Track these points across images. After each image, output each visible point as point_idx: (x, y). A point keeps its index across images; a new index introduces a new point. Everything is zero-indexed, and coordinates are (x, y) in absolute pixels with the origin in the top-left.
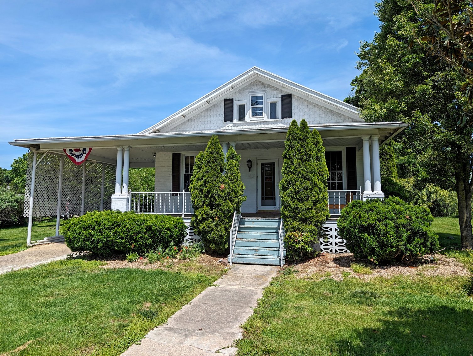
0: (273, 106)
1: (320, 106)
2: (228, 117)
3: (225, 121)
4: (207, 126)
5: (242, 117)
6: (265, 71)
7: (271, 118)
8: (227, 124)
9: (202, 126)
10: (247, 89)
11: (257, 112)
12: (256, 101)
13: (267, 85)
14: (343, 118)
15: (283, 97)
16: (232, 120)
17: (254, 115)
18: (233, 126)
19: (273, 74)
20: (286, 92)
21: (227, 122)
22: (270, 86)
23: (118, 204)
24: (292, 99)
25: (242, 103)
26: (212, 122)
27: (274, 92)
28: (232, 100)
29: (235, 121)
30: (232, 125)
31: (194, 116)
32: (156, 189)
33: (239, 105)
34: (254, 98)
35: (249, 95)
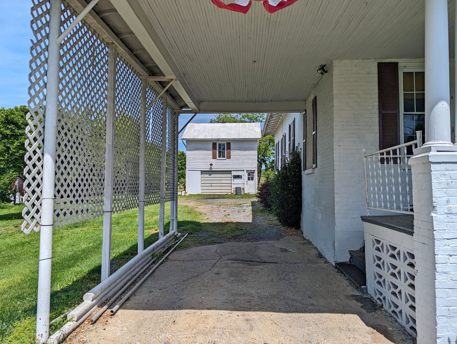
32: (336, 147)
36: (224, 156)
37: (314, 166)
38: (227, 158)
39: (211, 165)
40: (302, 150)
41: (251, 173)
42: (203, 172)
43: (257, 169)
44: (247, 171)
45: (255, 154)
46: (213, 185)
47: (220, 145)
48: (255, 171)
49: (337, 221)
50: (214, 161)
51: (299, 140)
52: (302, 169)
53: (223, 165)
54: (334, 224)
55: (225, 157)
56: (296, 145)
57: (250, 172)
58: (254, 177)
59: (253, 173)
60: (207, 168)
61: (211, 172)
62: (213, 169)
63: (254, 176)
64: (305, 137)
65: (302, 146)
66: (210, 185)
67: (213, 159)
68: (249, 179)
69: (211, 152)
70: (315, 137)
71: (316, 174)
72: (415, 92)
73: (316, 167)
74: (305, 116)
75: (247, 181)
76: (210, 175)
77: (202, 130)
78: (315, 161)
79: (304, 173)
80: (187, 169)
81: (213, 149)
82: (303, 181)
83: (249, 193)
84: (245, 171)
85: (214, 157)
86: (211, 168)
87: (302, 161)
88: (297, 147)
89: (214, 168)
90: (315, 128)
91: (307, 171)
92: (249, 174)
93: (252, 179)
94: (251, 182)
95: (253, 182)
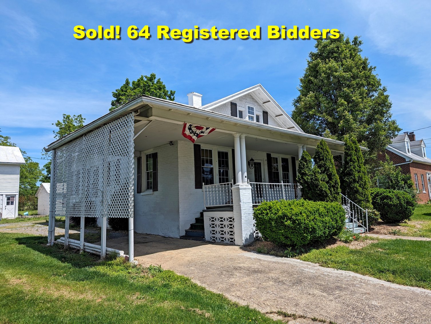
0: (258, 117)
10: (244, 99)
12: (250, 111)
13: (255, 100)
15: (263, 112)
20: (265, 110)
24: (268, 116)
25: (241, 109)
27: (259, 107)
28: (236, 105)
32: (179, 181)
33: (239, 111)
34: (249, 108)
35: (246, 104)
41: (11, 197)
43: (18, 193)
44: (6, 195)
45: (17, 178)
48: (15, 195)
57: (9, 196)
58: (14, 202)
59: (14, 197)
63: (14, 200)
68: (8, 203)
71: (155, 195)
73: (156, 190)
75: (6, 206)
79: (138, 195)
83: (8, 218)
84: (4, 196)
91: (142, 194)
92: (8, 199)
93: (12, 203)
94: (10, 206)
95: (13, 206)
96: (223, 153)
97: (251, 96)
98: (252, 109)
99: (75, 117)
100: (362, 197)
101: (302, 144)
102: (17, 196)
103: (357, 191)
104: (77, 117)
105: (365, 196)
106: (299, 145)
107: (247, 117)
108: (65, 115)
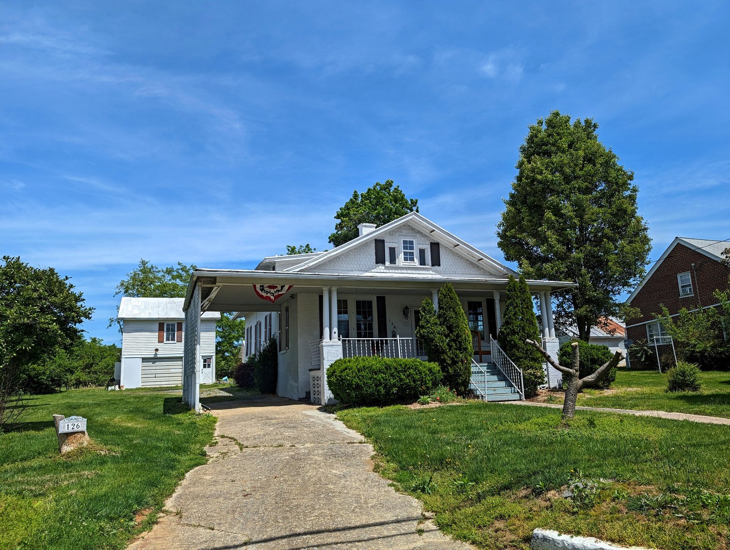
0: (422, 252)
1: (463, 257)
2: (380, 260)
3: (377, 263)
4: (358, 266)
5: (393, 260)
6: (424, 218)
7: (420, 265)
8: (378, 266)
9: (351, 266)
10: (397, 232)
11: (409, 257)
12: (408, 245)
13: (417, 230)
14: (482, 271)
15: (432, 244)
16: (383, 262)
17: (406, 259)
18: (385, 269)
19: (431, 222)
20: (434, 240)
21: (379, 264)
22: (419, 232)
23: (332, 352)
24: (440, 248)
25: (392, 245)
26: (362, 263)
27: (423, 238)
28: (383, 242)
29: (387, 263)
30: (383, 268)
31: (343, 254)
32: (299, 338)
33: (390, 248)
34: (405, 242)
35: (400, 238)
36: (173, 339)
37: (287, 348)
38: (177, 342)
39: (157, 350)
40: (278, 338)
42: (145, 360)
43: (215, 354)
44: (203, 357)
45: (213, 336)
46: (157, 375)
47: (167, 325)
48: (212, 356)
49: (299, 377)
50: (159, 346)
51: (275, 330)
52: (278, 351)
53: (171, 350)
54: (298, 378)
55: (174, 341)
56: (273, 333)
57: (206, 358)
58: (211, 364)
59: (211, 359)
60: (151, 355)
61: (155, 359)
62: (158, 356)
63: (210, 362)
64: (280, 329)
65: (278, 335)
66: (154, 376)
67: (159, 342)
68: (205, 366)
69: (157, 334)
70: (287, 331)
71: (288, 353)
72: (342, 310)
73: (288, 349)
74: (280, 315)
75: (202, 369)
76: (154, 363)
77: (143, 307)
78: (287, 345)
79: (280, 354)
80: (122, 356)
81: (159, 331)
82: (278, 359)
83: (205, 383)
85: (161, 341)
86: (156, 354)
87: (278, 345)
88: (273, 335)
89: (160, 354)
90: (287, 325)
91: (281, 352)
92: (205, 361)
93: (209, 366)
94: (207, 370)
95: (210, 369)
96: (364, 302)
97: (410, 226)
98: (411, 243)
99: (303, 249)
100: (523, 353)
101: (437, 288)
102: (214, 358)
103: (515, 346)
104: (304, 248)
105: (527, 352)
106: (432, 290)
107: (401, 255)
108: (289, 247)
